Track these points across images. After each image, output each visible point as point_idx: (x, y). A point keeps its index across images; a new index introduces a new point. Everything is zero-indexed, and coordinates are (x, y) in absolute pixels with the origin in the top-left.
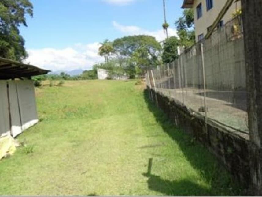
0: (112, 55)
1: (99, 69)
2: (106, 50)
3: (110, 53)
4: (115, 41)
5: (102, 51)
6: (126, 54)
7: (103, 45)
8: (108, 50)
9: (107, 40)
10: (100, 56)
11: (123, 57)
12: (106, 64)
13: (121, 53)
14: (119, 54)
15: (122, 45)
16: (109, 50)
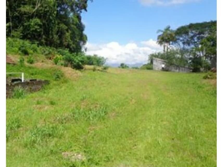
0: (172, 44)
1: (156, 59)
2: (167, 38)
3: (171, 42)
4: (178, 29)
5: (162, 40)
6: (191, 44)
7: (164, 33)
8: (169, 38)
9: (169, 27)
10: (159, 45)
11: (187, 47)
12: (164, 54)
13: (184, 43)
14: (181, 43)
15: (187, 33)
16: (171, 39)
